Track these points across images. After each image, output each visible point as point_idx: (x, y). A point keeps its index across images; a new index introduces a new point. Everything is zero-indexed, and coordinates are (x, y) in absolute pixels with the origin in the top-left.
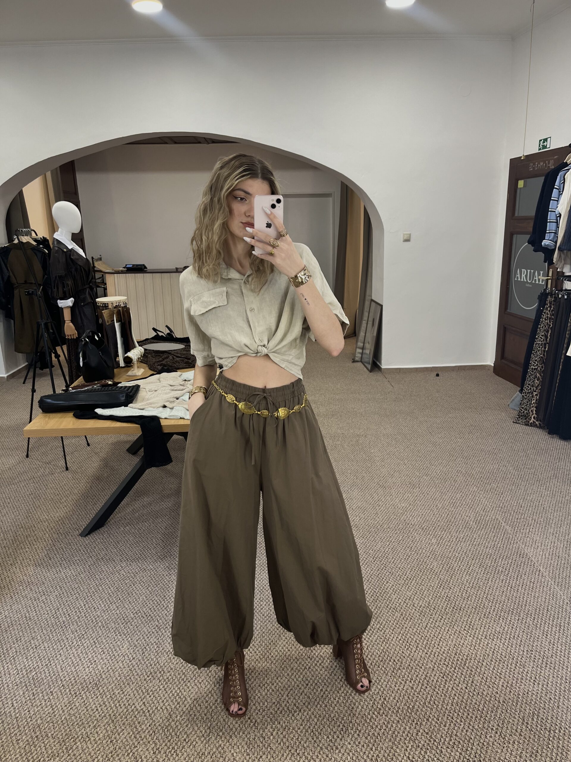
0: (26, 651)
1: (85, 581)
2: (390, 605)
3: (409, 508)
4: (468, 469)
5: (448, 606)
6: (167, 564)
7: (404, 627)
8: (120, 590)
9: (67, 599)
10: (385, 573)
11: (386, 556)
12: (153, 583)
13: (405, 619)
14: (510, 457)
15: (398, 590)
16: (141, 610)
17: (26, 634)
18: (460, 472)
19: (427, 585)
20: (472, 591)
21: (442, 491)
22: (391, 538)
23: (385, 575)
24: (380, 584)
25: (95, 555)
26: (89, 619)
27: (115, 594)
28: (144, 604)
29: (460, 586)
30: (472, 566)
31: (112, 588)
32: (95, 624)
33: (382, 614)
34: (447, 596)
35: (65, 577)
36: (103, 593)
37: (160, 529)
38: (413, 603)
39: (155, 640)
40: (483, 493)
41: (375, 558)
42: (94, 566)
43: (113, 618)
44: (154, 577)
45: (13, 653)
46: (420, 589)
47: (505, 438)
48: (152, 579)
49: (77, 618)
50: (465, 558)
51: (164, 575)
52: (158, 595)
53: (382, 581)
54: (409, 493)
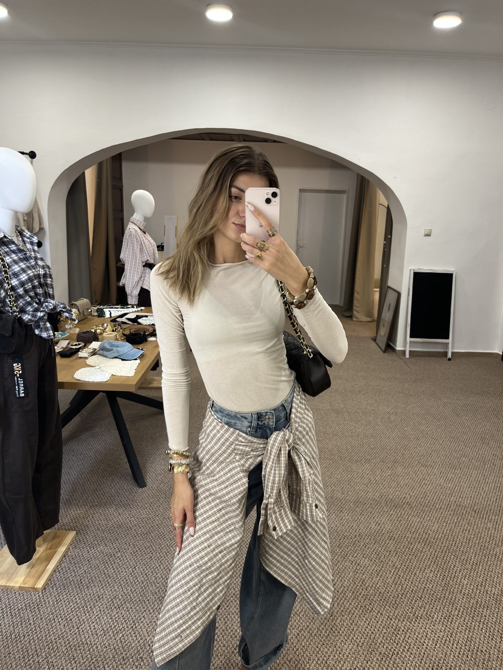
0: (110, 611)
3: (456, 489)
10: (449, 555)
11: (446, 538)
15: (467, 575)
17: (107, 592)
33: (457, 600)
35: (136, 535)
38: (486, 591)
45: (97, 612)
46: (489, 576)
53: (449, 565)
54: (452, 474)
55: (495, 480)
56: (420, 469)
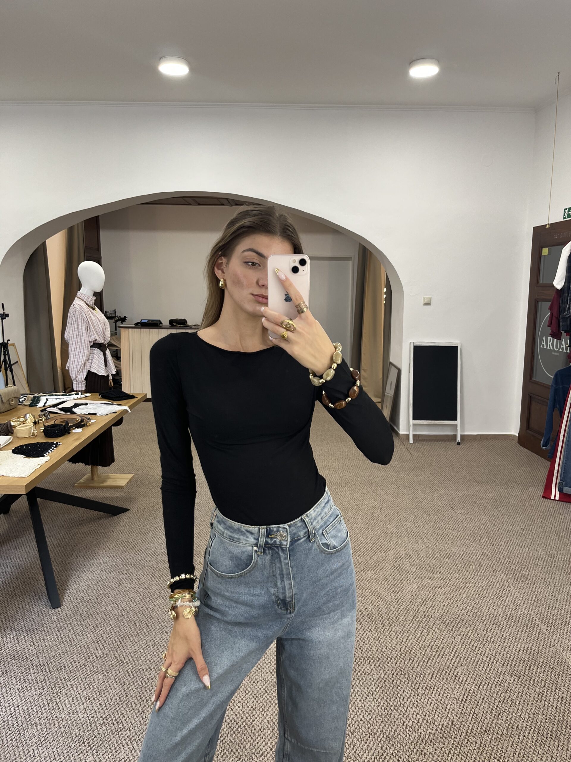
1: (52, 673)
2: (407, 722)
3: (428, 597)
4: (495, 552)
5: (475, 726)
6: (149, 655)
7: (423, 753)
8: (91, 687)
9: (29, 694)
10: (401, 678)
11: (402, 657)
12: (129, 679)
13: (424, 741)
14: (541, 539)
15: (416, 703)
16: (111, 714)
18: (486, 555)
19: (451, 697)
20: (503, 706)
21: (466, 577)
22: (408, 634)
23: (401, 681)
24: (394, 693)
25: (68, 640)
26: (51, 722)
27: (84, 692)
28: (117, 707)
29: (490, 700)
30: (502, 673)
31: (82, 684)
32: (57, 728)
33: (396, 734)
34: (474, 713)
35: (31, 667)
36: (71, 689)
37: (146, 610)
38: (433, 721)
39: (125, 755)
40: (512, 581)
41: (389, 659)
42: (66, 654)
43: (79, 722)
44: (132, 672)
46: (442, 702)
47: (534, 517)
48: (129, 675)
49: (38, 719)
50: (494, 663)
51: (143, 670)
52: (134, 695)
53: (398, 690)
54: (429, 578)
55: (477, 584)
56: (393, 574)
